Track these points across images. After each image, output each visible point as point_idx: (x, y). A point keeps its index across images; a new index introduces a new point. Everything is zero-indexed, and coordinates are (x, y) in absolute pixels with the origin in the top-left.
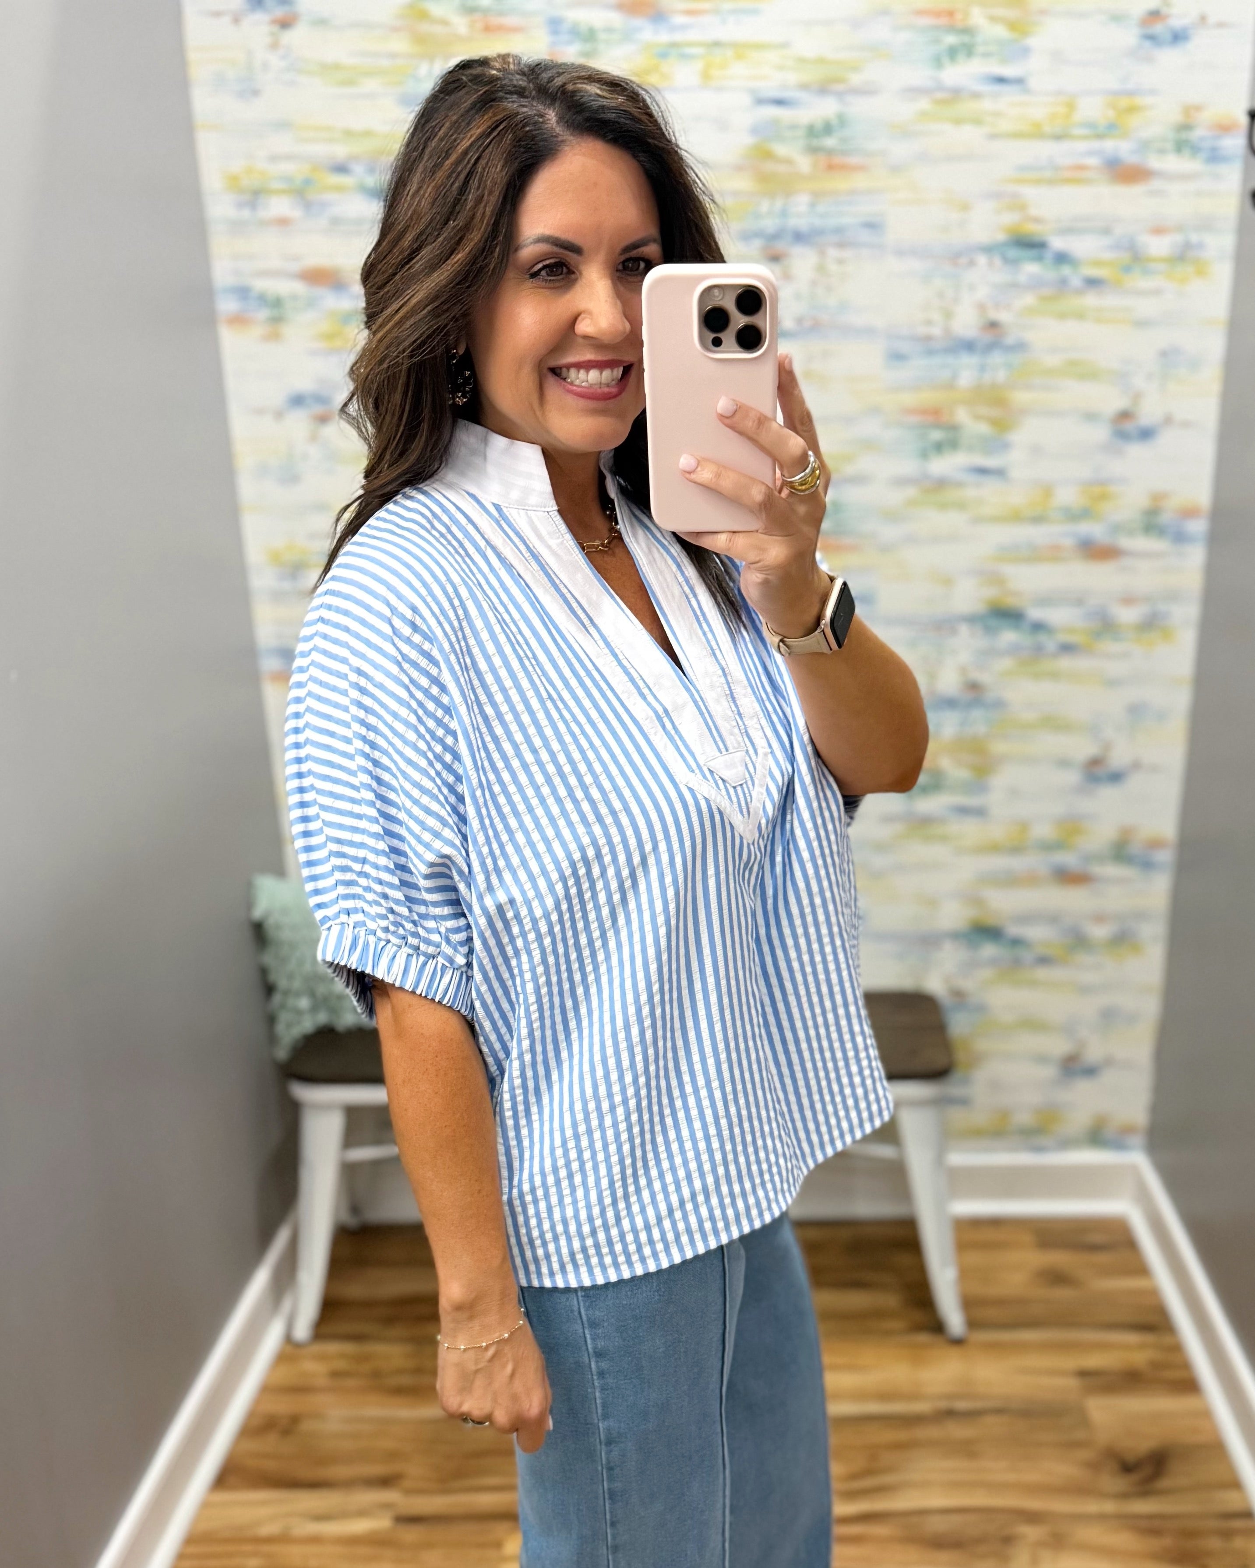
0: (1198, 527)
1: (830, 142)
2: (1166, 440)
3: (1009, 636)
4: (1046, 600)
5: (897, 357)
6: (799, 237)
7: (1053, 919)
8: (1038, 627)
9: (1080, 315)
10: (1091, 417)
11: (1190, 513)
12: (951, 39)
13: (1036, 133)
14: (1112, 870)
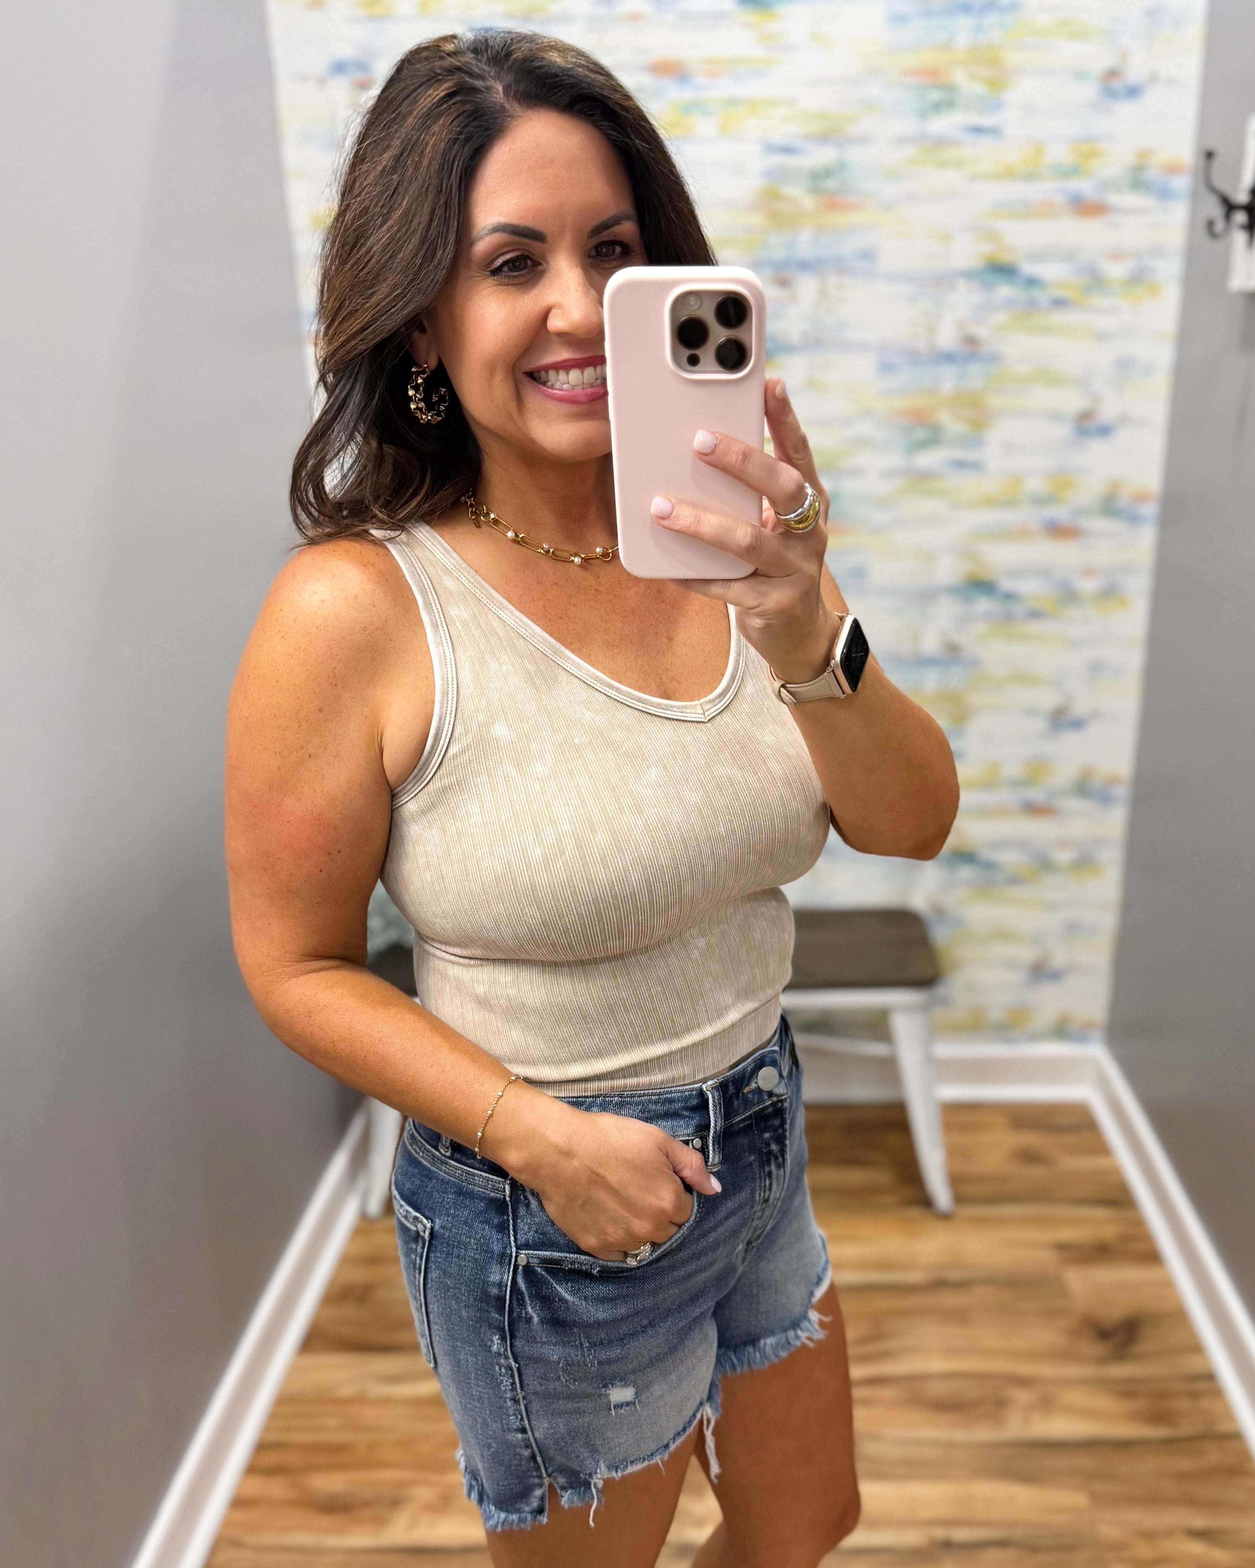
0: (1150, 510)
1: (831, 184)
2: (1123, 437)
3: (984, 604)
4: (1018, 573)
5: (887, 368)
6: (805, 266)
7: (1021, 845)
8: (1010, 597)
9: (1047, 330)
10: (1055, 416)
11: (1142, 498)
12: (935, 96)
13: (1009, 174)
14: (1072, 804)
